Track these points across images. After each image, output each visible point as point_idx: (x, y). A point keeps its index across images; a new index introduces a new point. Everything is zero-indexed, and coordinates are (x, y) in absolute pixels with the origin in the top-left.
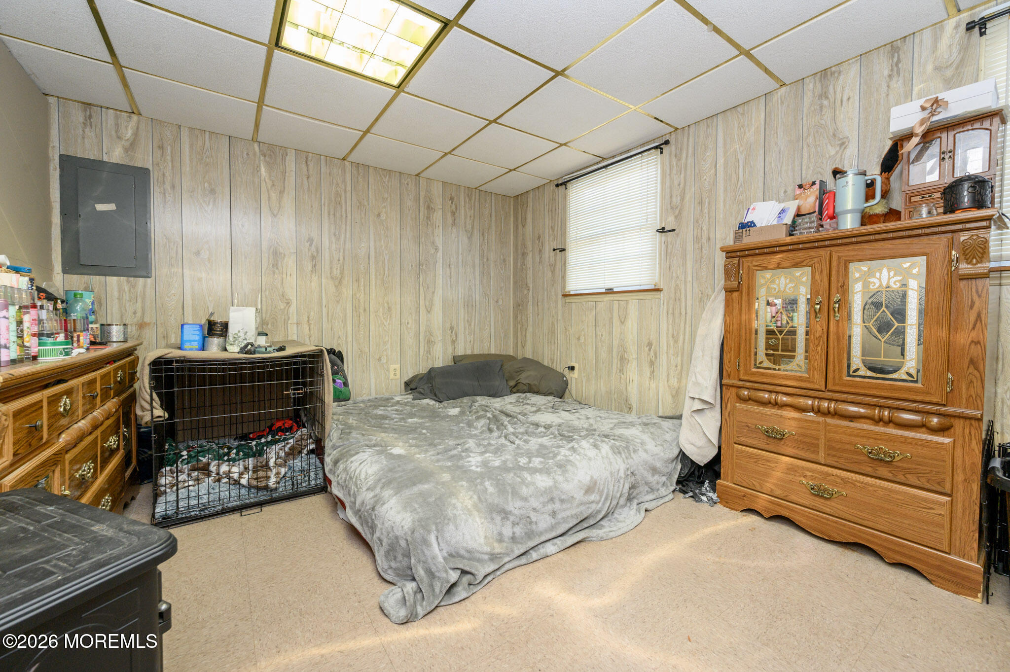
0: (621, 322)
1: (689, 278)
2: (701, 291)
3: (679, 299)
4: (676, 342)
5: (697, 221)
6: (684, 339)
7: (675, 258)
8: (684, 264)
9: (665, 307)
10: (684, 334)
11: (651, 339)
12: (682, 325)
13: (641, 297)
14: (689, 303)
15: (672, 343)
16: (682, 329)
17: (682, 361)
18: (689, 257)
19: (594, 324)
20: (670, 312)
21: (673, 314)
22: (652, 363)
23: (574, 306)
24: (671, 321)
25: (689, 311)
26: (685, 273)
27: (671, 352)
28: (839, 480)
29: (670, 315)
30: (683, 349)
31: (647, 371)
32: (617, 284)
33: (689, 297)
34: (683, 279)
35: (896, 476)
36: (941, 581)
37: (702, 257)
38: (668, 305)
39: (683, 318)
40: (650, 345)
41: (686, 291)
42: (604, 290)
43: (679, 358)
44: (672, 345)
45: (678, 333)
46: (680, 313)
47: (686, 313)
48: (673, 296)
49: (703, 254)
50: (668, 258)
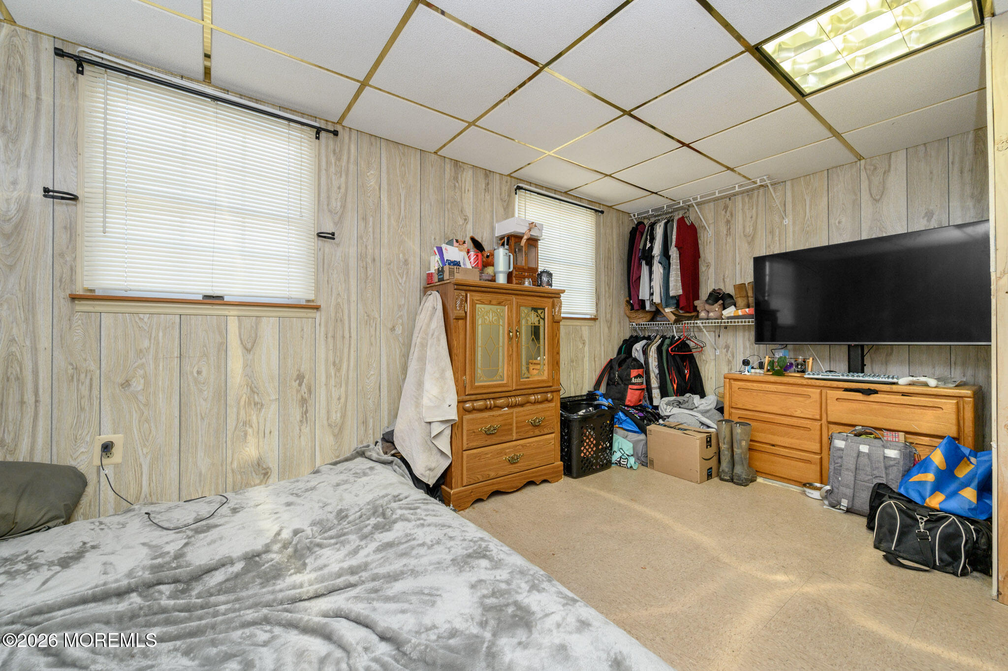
0: (245, 348)
1: (353, 298)
2: (366, 313)
3: (341, 320)
4: (338, 370)
5: (361, 238)
6: (349, 366)
7: (335, 271)
8: (347, 280)
9: (323, 329)
10: (349, 360)
11: (302, 370)
12: (346, 350)
13: (286, 314)
14: (354, 325)
15: (332, 372)
16: (346, 355)
17: (346, 392)
18: (353, 274)
19: (176, 354)
20: (330, 335)
21: (334, 337)
22: (303, 401)
23: (107, 320)
24: (331, 347)
25: (354, 334)
26: (348, 290)
27: (332, 382)
28: (520, 447)
29: (330, 340)
30: (348, 378)
31: (296, 413)
32: (232, 290)
33: (353, 319)
34: (346, 297)
35: (542, 431)
36: (553, 479)
37: (367, 278)
38: (326, 326)
39: (347, 342)
40: (300, 378)
41: (349, 311)
42: (200, 298)
43: (343, 389)
44: (333, 374)
45: (341, 361)
46: (343, 337)
47: (350, 337)
48: (333, 315)
49: (368, 275)
50: (325, 270)
